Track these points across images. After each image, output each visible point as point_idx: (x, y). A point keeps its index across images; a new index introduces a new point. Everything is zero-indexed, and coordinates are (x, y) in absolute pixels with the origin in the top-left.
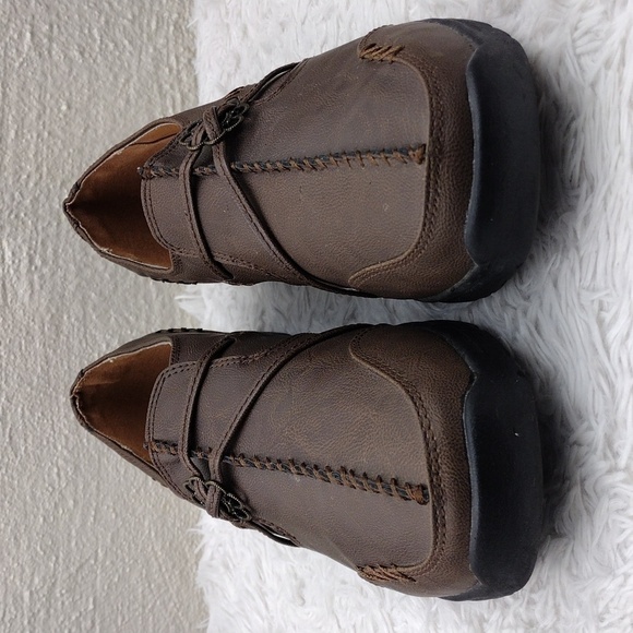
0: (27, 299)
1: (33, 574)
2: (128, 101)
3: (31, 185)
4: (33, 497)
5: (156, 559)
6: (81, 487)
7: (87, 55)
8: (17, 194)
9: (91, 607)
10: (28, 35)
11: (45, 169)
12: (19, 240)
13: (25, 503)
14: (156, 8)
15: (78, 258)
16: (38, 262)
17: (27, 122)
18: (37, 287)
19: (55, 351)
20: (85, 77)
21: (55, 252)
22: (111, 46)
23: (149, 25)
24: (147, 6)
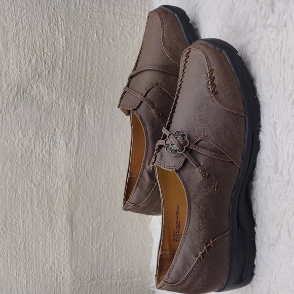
0: (93, 126)
1: (93, 222)
2: (129, 57)
3: (95, 86)
4: (94, 195)
5: (135, 220)
6: (110, 192)
7: (115, 41)
8: (90, 90)
9: (112, 235)
10: (95, 34)
11: (100, 81)
12: (91, 105)
13: (91, 197)
14: (139, 24)
15: (110, 112)
16: (97, 113)
17: (94, 65)
18: (96, 122)
19: (102, 145)
20: (114, 49)
21: (103, 110)
22: (123, 37)
23: (136, 30)
24: (136, 23)
